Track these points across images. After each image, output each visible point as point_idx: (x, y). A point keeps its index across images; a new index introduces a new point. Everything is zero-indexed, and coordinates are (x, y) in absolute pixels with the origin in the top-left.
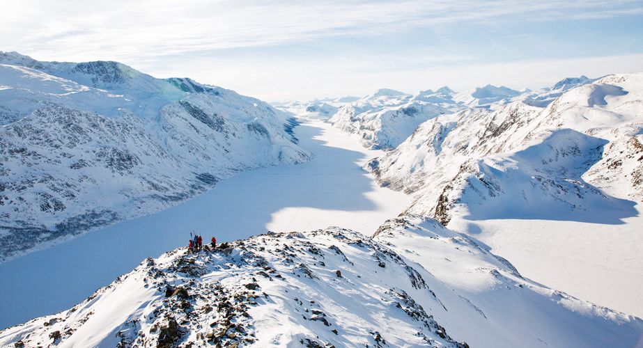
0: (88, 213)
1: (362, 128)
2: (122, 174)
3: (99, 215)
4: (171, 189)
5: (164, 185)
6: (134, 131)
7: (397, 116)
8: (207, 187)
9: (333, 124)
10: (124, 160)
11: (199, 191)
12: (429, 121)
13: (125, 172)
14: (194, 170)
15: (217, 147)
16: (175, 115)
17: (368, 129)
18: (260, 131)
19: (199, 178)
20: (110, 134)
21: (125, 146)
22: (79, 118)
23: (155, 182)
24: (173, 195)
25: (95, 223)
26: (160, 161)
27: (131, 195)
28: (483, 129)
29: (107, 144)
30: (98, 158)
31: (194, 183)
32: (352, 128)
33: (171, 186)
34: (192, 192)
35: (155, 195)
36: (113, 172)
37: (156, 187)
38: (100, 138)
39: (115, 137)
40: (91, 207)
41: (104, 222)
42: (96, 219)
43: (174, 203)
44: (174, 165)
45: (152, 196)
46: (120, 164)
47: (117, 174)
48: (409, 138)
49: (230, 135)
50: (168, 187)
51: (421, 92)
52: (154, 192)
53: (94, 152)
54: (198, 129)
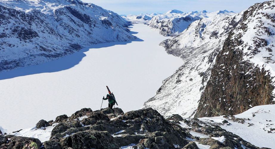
0: (3, 62)
1: (162, 26)
2: (26, 42)
3: (9, 63)
4: (53, 51)
5: (50, 49)
6: (37, 20)
7: (180, 21)
8: (75, 51)
9: (148, 25)
10: (27, 34)
11: (69, 52)
12: (196, 21)
13: (27, 40)
14: (70, 42)
15: (85, 31)
16: (63, 14)
17: (165, 26)
18: (108, 24)
19: (71, 46)
20: (21, 21)
21: (31, 27)
22: (4, 11)
23: (44, 47)
24: (54, 54)
25: (5, 67)
26: (50, 36)
27: (29, 53)
28: (227, 25)
29: (19, 25)
30: (13, 32)
31: (67, 48)
32: (157, 26)
33: (54, 49)
34: (65, 53)
35: (44, 54)
36: (21, 40)
37: (44, 50)
38: (16, 22)
39: (24, 22)
40: (6, 59)
41: (11, 68)
42: (6, 66)
43: (54, 58)
44: (58, 39)
45: (41, 54)
46: (25, 36)
47: (23, 42)
48: (186, 30)
49: (93, 26)
50: (52, 50)
51: (192, 12)
52: (43, 52)
53: (11, 29)
54: (75, 21)
